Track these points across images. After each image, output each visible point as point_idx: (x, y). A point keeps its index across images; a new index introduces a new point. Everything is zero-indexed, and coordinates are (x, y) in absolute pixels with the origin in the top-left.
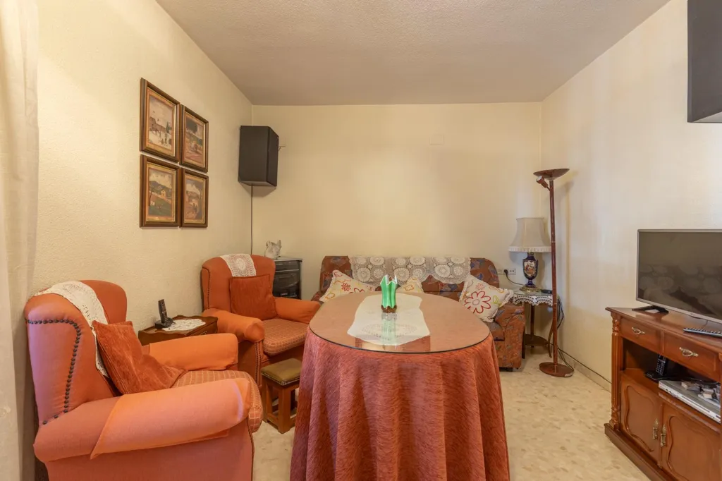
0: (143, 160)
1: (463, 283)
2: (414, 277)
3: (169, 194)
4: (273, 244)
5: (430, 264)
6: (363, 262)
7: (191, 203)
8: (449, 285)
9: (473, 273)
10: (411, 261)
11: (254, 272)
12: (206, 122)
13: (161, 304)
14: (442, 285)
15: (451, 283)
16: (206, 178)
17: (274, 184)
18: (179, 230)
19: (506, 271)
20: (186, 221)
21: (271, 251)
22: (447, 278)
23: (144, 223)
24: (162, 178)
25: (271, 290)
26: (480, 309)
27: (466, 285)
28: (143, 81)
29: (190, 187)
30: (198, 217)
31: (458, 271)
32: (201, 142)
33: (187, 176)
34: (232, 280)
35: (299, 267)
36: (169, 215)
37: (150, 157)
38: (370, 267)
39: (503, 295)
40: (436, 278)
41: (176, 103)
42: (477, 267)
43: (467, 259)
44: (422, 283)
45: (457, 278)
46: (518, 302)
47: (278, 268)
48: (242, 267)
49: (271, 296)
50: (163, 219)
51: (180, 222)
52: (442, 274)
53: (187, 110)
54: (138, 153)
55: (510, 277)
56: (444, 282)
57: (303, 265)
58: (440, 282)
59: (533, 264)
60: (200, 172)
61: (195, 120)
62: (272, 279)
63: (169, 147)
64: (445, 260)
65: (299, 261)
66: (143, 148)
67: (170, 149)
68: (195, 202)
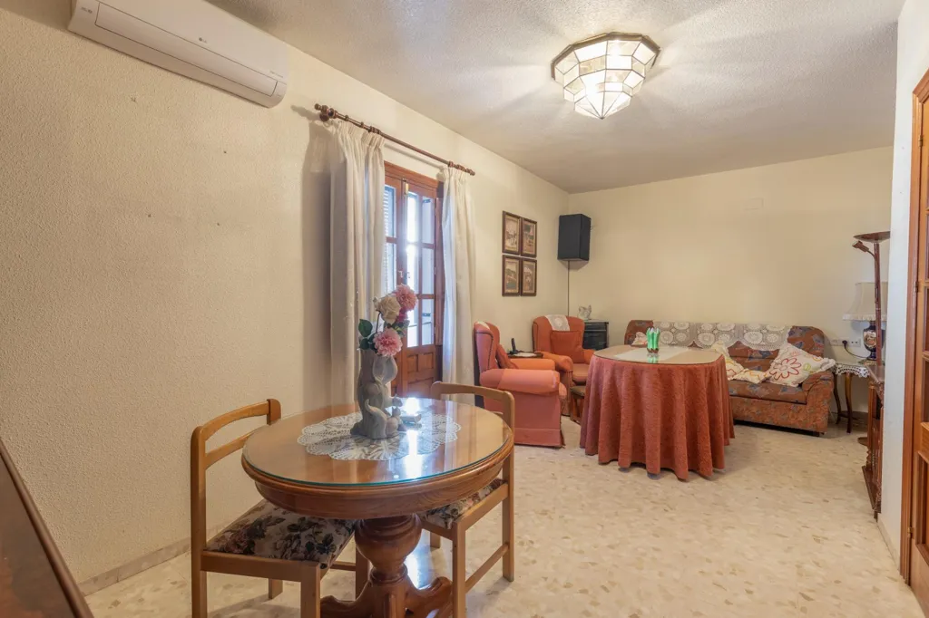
0: (504, 257)
1: (778, 350)
2: (720, 342)
3: (515, 277)
4: (584, 309)
5: (741, 329)
6: (667, 326)
7: (527, 280)
8: (760, 352)
9: (790, 341)
10: (719, 326)
11: (568, 328)
12: (535, 223)
13: (513, 340)
14: (752, 351)
15: (763, 350)
16: (535, 262)
17: (587, 259)
18: (520, 298)
19: (845, 343)
20: (524, 292)
21: (583, 314)
22: (759, 345)
23: (504, 294)
24: (512, 267)
25: (581, 343)
26: (785, 374)
27: (781, 352)
28: (504, 212)
29: (526, 270)
30: (531, 289)
31: (773, 338)
32: (532, 237)
33: (525, 263)
34: (552, 332)
35: (606, 328)
36: (515, 288)
37: (507, 255)
38: (673, 330)
39: (820, 363)
40: (744, 344)
41: (518, 217)
42: (798, 335)
43: (787, 327)
44: (729, 348)
45: (770, 345)
46: (842, 372)
47: (586, 328)
48: (559, 324)
49: (580, 347)
50: (512, 291)
51: (521, 293)
52: (753, 341)
53: (526, 220)
54: (501, 254)
55: (849, 348)
56: (754, 348)
57: (610, 328)
58: (749, 348)
59: (874, 334)
60: (532, 258)
61: (529, 224)
62: (582, 334)
63: (515, 246)
64: (759, 327)
65: (606, 324)
66: (504, 251)
67: (515, 248)
68: (529, 279)
